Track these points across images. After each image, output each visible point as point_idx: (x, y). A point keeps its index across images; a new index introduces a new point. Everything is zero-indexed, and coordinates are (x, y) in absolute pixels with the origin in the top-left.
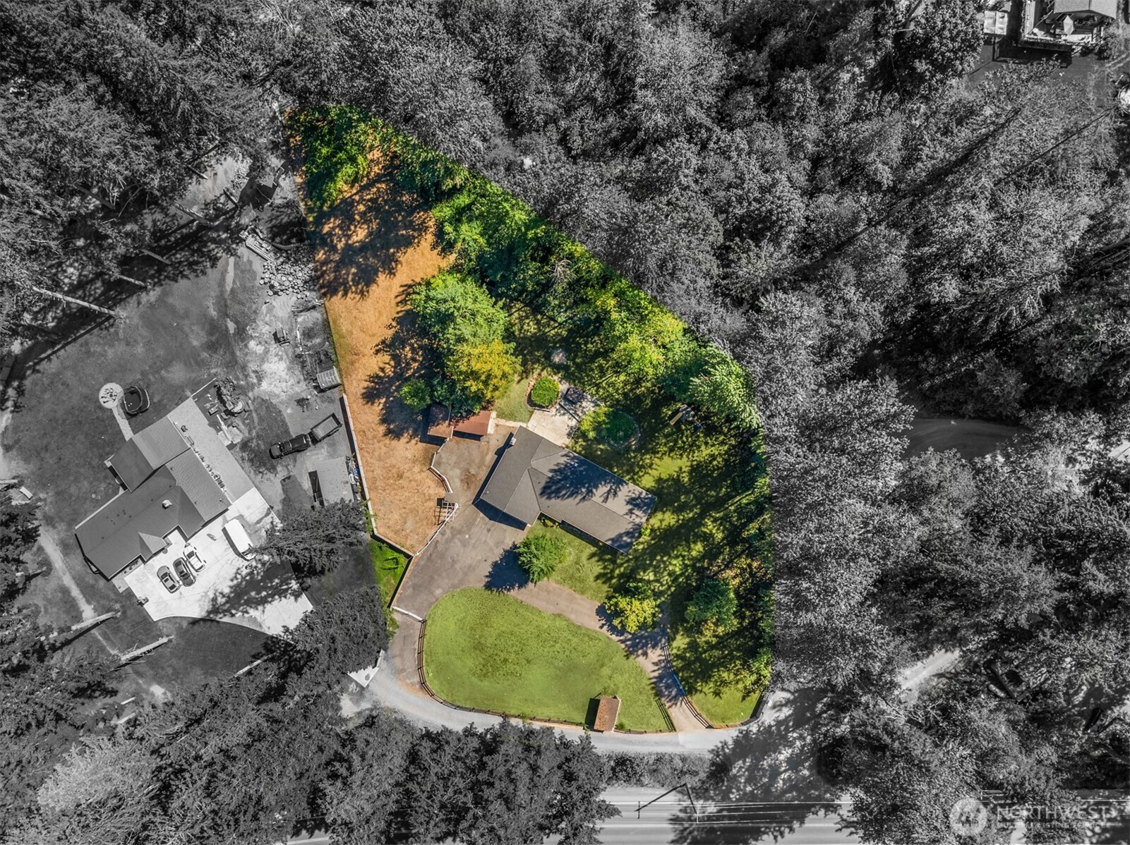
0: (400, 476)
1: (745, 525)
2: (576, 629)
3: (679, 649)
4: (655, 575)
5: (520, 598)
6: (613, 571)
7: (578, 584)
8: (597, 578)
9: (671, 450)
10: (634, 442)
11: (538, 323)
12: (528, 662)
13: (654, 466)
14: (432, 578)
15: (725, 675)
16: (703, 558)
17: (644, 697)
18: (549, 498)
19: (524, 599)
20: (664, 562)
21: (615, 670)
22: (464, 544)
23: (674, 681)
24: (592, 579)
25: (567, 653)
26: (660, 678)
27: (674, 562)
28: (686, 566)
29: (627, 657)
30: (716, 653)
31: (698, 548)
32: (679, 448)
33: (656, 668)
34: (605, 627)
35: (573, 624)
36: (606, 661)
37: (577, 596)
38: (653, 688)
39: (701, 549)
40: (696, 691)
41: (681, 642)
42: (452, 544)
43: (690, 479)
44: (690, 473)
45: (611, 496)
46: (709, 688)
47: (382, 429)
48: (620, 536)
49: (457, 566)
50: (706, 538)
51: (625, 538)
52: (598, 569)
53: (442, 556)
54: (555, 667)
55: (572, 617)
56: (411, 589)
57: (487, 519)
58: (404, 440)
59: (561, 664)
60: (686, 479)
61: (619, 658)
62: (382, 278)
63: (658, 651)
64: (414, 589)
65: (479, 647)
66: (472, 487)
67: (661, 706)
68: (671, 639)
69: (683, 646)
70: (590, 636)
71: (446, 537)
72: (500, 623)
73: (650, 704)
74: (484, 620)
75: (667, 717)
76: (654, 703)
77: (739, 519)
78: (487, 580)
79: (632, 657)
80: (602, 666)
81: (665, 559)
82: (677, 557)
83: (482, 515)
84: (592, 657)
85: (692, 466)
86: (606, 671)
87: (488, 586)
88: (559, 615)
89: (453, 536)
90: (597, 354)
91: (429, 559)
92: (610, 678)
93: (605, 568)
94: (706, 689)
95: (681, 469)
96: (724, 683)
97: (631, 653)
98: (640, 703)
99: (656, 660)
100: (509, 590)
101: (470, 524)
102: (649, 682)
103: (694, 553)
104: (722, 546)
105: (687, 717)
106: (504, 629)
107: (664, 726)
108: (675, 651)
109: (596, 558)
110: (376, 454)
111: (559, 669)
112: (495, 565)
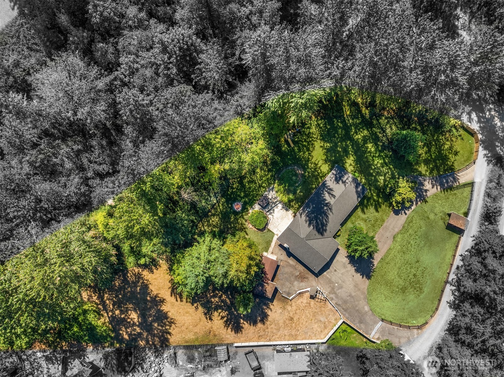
0: (291, 319)
1: (363, 116)
2: (405, 229)
3: (427, 171)
4: (381, 175)
6: (374, 200)
7: (378, 223)
8: (377, 211)
9: (308, 150)
10: (300, 172)
11: (214, 215)
12: (418, 262)
13: (316, 162)
14: (358, 310)
15: (446, 147)
16: (376, 144)
17: (451, 197)
18: (326, 230)
20: (375, 168)
21: (432, 211)
22: (341, 287)
23: (444, 177)
24: (377, 214)
25: (417, 237)
26: (442, 185)
27: (376, 162)
28: (379, 156)
29: (426, 202)
30: (433, 149)
31: (370, 146)
32: (308, 144)
33: (435, 187)
34: (406, 212)
35: (401, 230)
36: (426, 215)
37: (385, 224)
38: (447, 191)
39: (371, 145)
40: (453, 166)
41: (423, 169)
42: (339, 295)
43: (329, 143)
44: (325, 141)
45: (331, 192)
46: (452, 158)
47: (260, 325)
48: (357, 192)
49: (353, 294)
50: (365, 140)
51: (359, 190)
52: (372, 209)
53: (345, 302)
54: (424, 246)
55: (397, 230)
56: (361, 325)
57: (328, 270)
58: (269, 313)
59: (423, 242)
60: (328, 145)
61: (426, 207)
62: (165, 308)
63: (426, 183)
64: (361, 323)
65: (404, 290)
66: (307, 276)
67: (457, 188)
68: (420, 174)
69: (426, 168)
70: (409, 222)
71: (334, 298)
72: (392, 275)
73: (455, 194)
74: (389, 284)
75: (465, 185)
76: (455, 192)
77: (358, 118)
78: (365, 278)
79: (426, 198)
80: (428, 218)
81: (373, 167)
82: (373, 160)
83: (325, 273)
84: (422, 223)
85: (321, 140)
86: (432, 216)
87: (369, 277)
88: (394, 238)
89: (335, 293)
90: (241, 183)
91: (345, 310)
92: (436, 215)
93: (372, 205)
94: (452, 160)
95: (321, 147)
96: (451, 148)
97: (424, 199)
98: (453, 200)
99: (431, 186)
100: (373, 265)
101: (330, 282)
102: (443, 193)
103: (373, 150)
104: (372, 132)
105: (467, 174)
106: (396, 273)
107: (469, 189)
108: (427, 173)
109: (365, 209)
110: (275, 331)
111: (425, 244)
112: (357, 271)
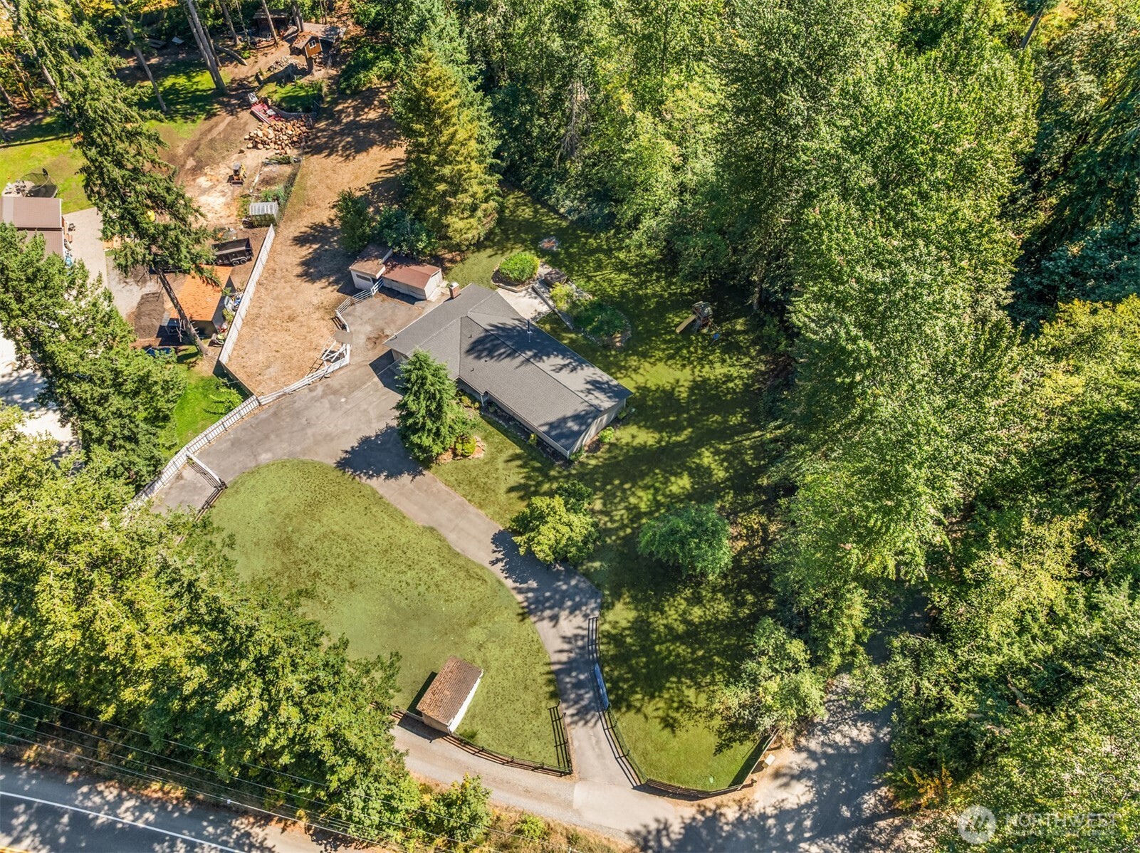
3: (615, 624)
5: (381, 492)
8: (511, 490)
9: (670, 357)
10: (618, 339)
12: (352, 586)
13: (641, 371)
17: (529, 697)
18: (479, 357)
19: (386, 496)
20: (624, 491)
21: (492, 635)
22: (333, 408)
23: (594, 677)
24: (503, 487)
26: (569, 667)
27: (641, 493)
28: (658, 505)
29: (523, 616)
31: (682, 483)
32: (683, 358)
35: (449, 548)
37: (472, 509)
39: (688, 486)
42: (318, 404)
43: (689, 396)
44: (691, 389)
45: (568, 369)
47: (299, 270)
48: (564, 420)
49: (310, 431)
50: (700, 473)
51: (570, 424)
52: (516, 476)
55: (452, 538)
56: (229, 443)
57: (381, 385)
58: (318, 284)
63: (578, 620)
64: (233, 445)
66: (379, 347)
67: (556, 719)
68: (605, 607)
69: (624, 624)
70: (470, 572)
71: (314, 394)
72: (333, 518)
73: (537, 713)
74: (312, 508)
75: (563, 745)
76: (545, 713)
78: (344, 455)
79: (533, 619)
81: (627, 486)
82: (646, 488)
83: (376, 379)
84: (461, 606)
85: (694, 381)
86: (476, 634)
87: (342, 465)
89: (324, 395)
92: (480, 647)
94: (649, 709)
95: (678, 381)
96: (684, 705)
97: (531, 612)
98: (519, 705)
99: (569, 633)
100: (370, 477)
101: (354, 386)
102: (547, 668)
105: (601, 756)
109: (519, 462)
112: (366, 441)
